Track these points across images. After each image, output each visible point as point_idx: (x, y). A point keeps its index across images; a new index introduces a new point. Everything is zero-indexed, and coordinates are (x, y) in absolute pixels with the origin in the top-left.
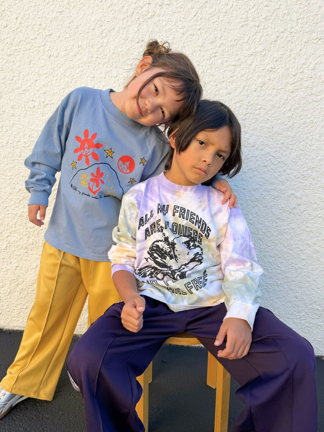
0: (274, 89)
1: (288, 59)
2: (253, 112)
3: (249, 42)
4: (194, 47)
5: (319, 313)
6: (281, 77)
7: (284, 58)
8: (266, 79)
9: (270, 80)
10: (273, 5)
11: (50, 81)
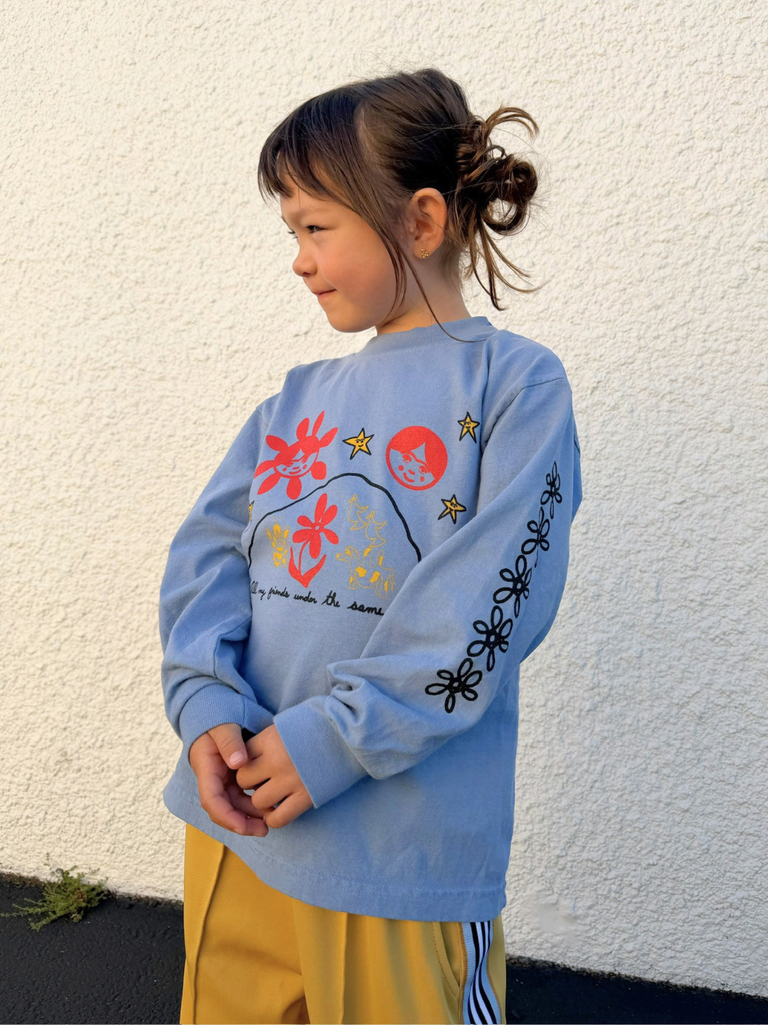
2: (722, 347)
3: (699, 185)
4: (567, 206)
8: (748, 270)
9: (758, 269)
10: (752, 100)
11: (244, 302)
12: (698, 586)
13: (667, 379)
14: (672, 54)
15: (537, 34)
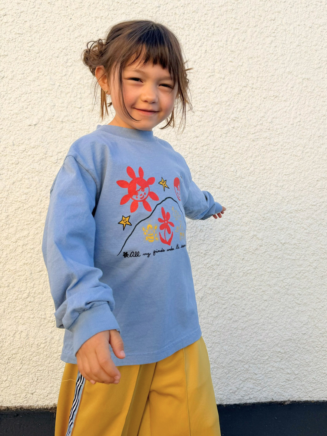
0: (237, 137)
1: (250, 111)
2: (219, 156)
3: (215, 91)
5: (281, 356)
6: (243, 126)
7: (246, 110)
8: (230, 127)
9: (234, 128)
10: (237, 62)
12: (204, 247)
13: (199, 166)
14: (209, 35)
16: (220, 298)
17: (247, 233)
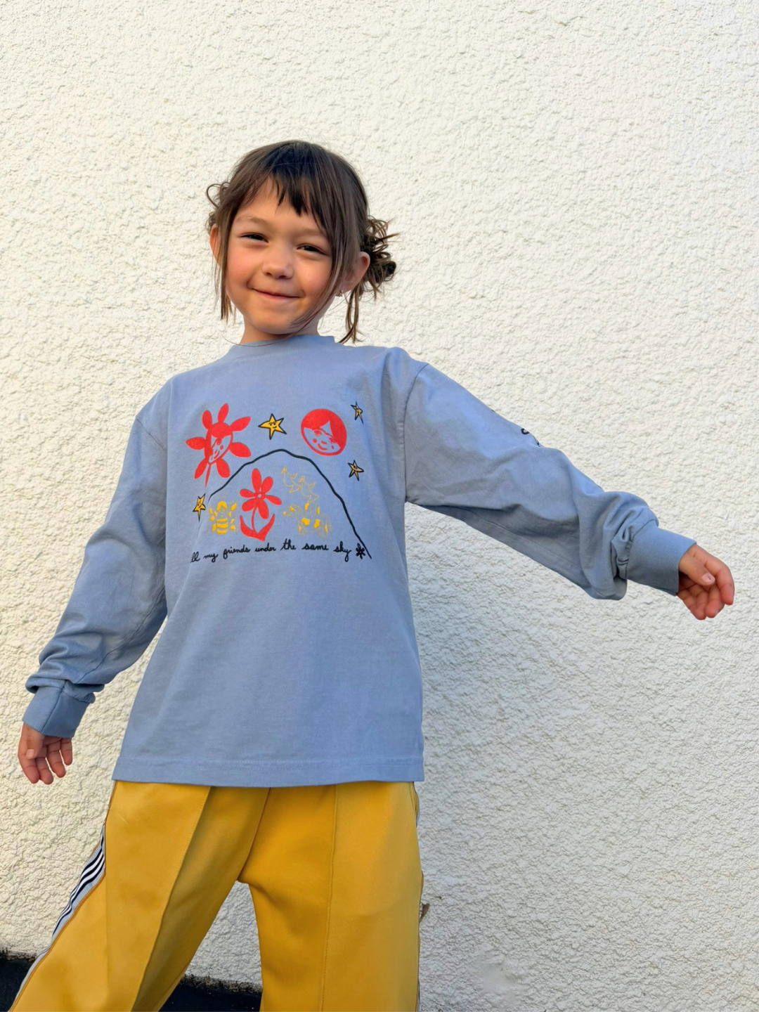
0: (731, 443)
2: (692, 479)
3: (688, 345)
4: (584, 330)
6: (744, 422)
7: (750, 389)
8: (717, 422)
9: (724, 423)
10: (733, 291)
12: (654, 677)
14: (679, 235)
15: (579, 181)
16: (684, 796)
17: (746, 657)
